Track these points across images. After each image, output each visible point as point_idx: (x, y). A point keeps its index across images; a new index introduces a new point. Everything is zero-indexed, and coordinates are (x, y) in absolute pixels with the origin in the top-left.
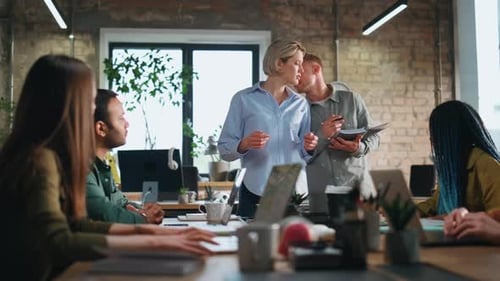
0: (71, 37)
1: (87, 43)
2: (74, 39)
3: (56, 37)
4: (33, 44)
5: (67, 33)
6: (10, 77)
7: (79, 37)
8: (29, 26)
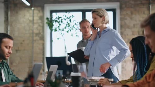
0: (33, 9)
1: (39, 11)
2: (34, 10)
3: (27, 9)
4: (17, 12)
5: (30, 7)
6: (8, 27)
7: (36, 9)
8: (16, 5)
